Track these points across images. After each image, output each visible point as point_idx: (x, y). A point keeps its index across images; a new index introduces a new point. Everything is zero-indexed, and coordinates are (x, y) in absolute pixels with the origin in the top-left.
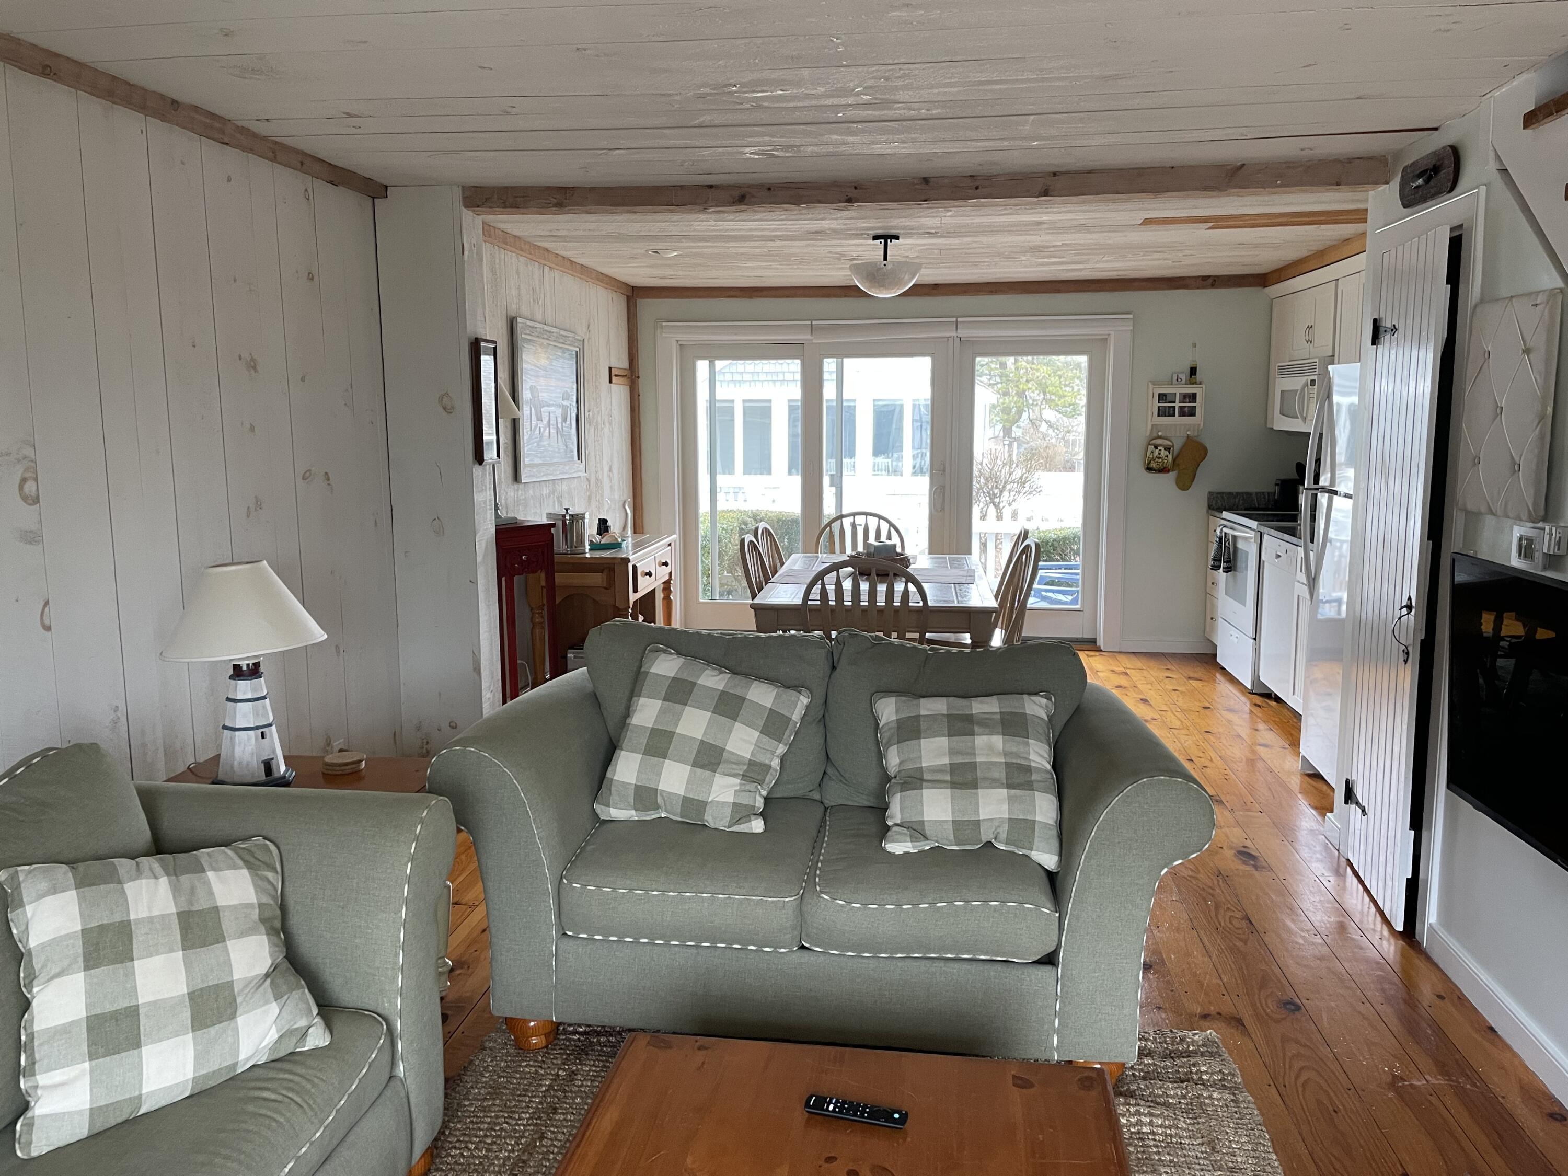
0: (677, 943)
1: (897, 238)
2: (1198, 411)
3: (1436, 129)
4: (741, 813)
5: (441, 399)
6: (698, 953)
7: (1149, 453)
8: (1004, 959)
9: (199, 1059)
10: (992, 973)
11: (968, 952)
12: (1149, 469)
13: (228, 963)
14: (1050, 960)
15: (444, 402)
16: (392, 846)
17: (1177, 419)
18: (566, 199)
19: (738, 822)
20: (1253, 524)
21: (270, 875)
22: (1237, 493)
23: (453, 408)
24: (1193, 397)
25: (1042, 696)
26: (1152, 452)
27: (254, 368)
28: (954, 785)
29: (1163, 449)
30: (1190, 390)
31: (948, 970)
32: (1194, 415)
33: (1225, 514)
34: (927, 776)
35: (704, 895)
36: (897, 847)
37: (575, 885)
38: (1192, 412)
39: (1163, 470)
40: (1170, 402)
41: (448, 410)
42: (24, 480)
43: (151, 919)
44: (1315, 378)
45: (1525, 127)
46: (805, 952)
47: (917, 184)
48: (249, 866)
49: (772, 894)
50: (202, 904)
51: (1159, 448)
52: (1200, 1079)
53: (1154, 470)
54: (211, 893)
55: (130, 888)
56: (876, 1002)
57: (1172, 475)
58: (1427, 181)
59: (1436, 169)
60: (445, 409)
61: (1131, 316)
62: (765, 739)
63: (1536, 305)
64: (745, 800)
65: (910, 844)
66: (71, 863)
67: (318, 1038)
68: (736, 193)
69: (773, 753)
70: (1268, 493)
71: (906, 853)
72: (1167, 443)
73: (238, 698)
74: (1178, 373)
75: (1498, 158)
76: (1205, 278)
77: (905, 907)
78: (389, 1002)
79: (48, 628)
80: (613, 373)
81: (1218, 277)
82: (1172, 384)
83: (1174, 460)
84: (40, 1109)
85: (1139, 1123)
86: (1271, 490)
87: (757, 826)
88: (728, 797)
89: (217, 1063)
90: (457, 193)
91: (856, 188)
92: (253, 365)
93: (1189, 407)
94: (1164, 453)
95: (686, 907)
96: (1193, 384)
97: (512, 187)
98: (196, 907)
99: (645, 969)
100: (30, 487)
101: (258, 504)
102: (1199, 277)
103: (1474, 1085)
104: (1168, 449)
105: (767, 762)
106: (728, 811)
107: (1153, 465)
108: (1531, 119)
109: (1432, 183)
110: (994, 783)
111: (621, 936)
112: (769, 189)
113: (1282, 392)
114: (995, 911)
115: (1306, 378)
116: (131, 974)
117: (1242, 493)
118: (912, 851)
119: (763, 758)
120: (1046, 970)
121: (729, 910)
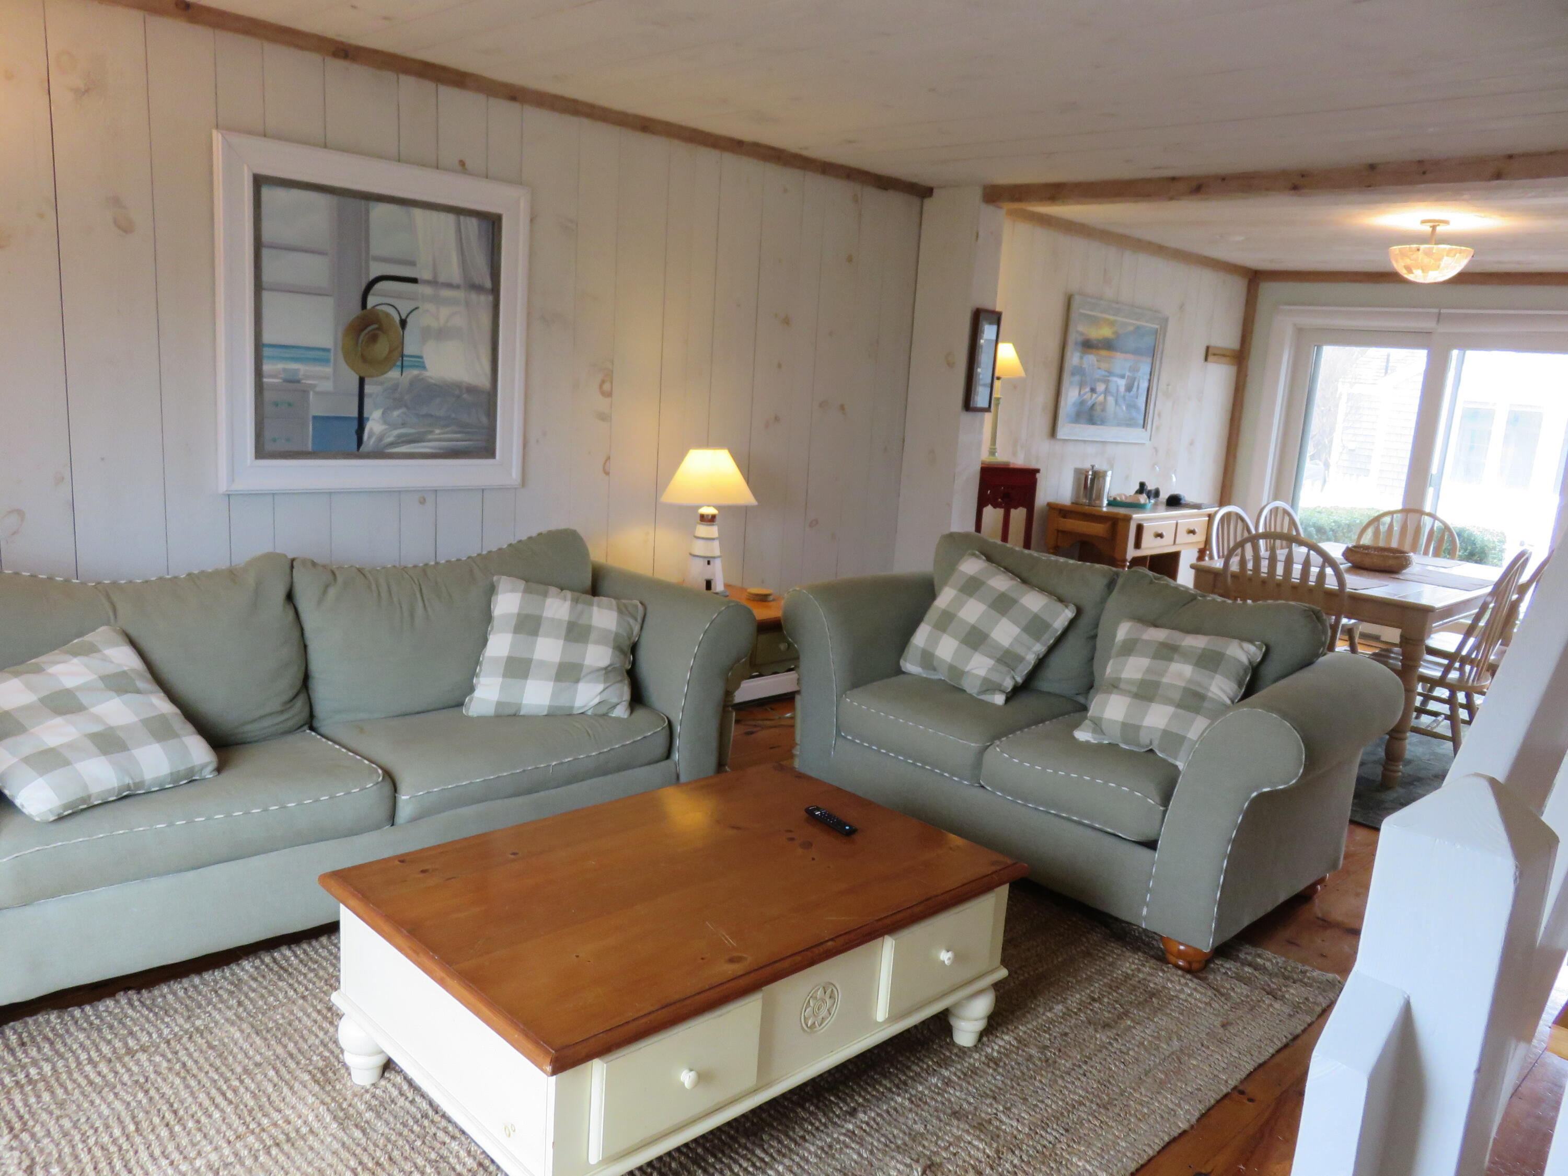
0: (911, 762)
4: (990, 686)
5: (947, 356)
6: (920, 772)
8: (1112, 831)
9: (554, 695)
10: (1104, 843)
11: (1088, 819)
13: (584, 655)
14: (1153, 845)
15: (948, 359)
18: (1058, 193)
19: (985, 692)
21: (632, 621)
23: (954, 364)
25: (1255, 645)
27: (788, 323)
28: (1136, 696)
31: (1075, 830)
34: (1122, 686)
36: (1083, 735)
37: (847, 700)
41: (951, 365)
42: (603, 382)
43: (553, 620)
46: (982, 790)
48: (620, 611)
49: (964, 738)
50: (583, 621)
52: (1283, 996)
54: (591, 617)
55: (549, 601)
60: (948, 364)
62: (1025, 636)
64: (996, 678)
65: (1090, 735)
66: (527, 581)
67: (621, 712)
69: (1029, 648)
71: (1088, 742)
73: (698, 536)
79: (607, 473)
80: (1211, 351)
84: (478, 693)
85: (1182, 991)
87: (999, 699)
88: (982, 672)
89: (563, 702)
90: (979, 192)
92: (787, 321)
98: (580, 622)
100: (607, 387)
101: (777, 419)
105: (1023, 654)
106: (978, 683)
110: (1168, 701)
111: (880, 747)
116: (534, 643)
118: (1093, 741)
119: (1020, 650)
120: (1145, 852)
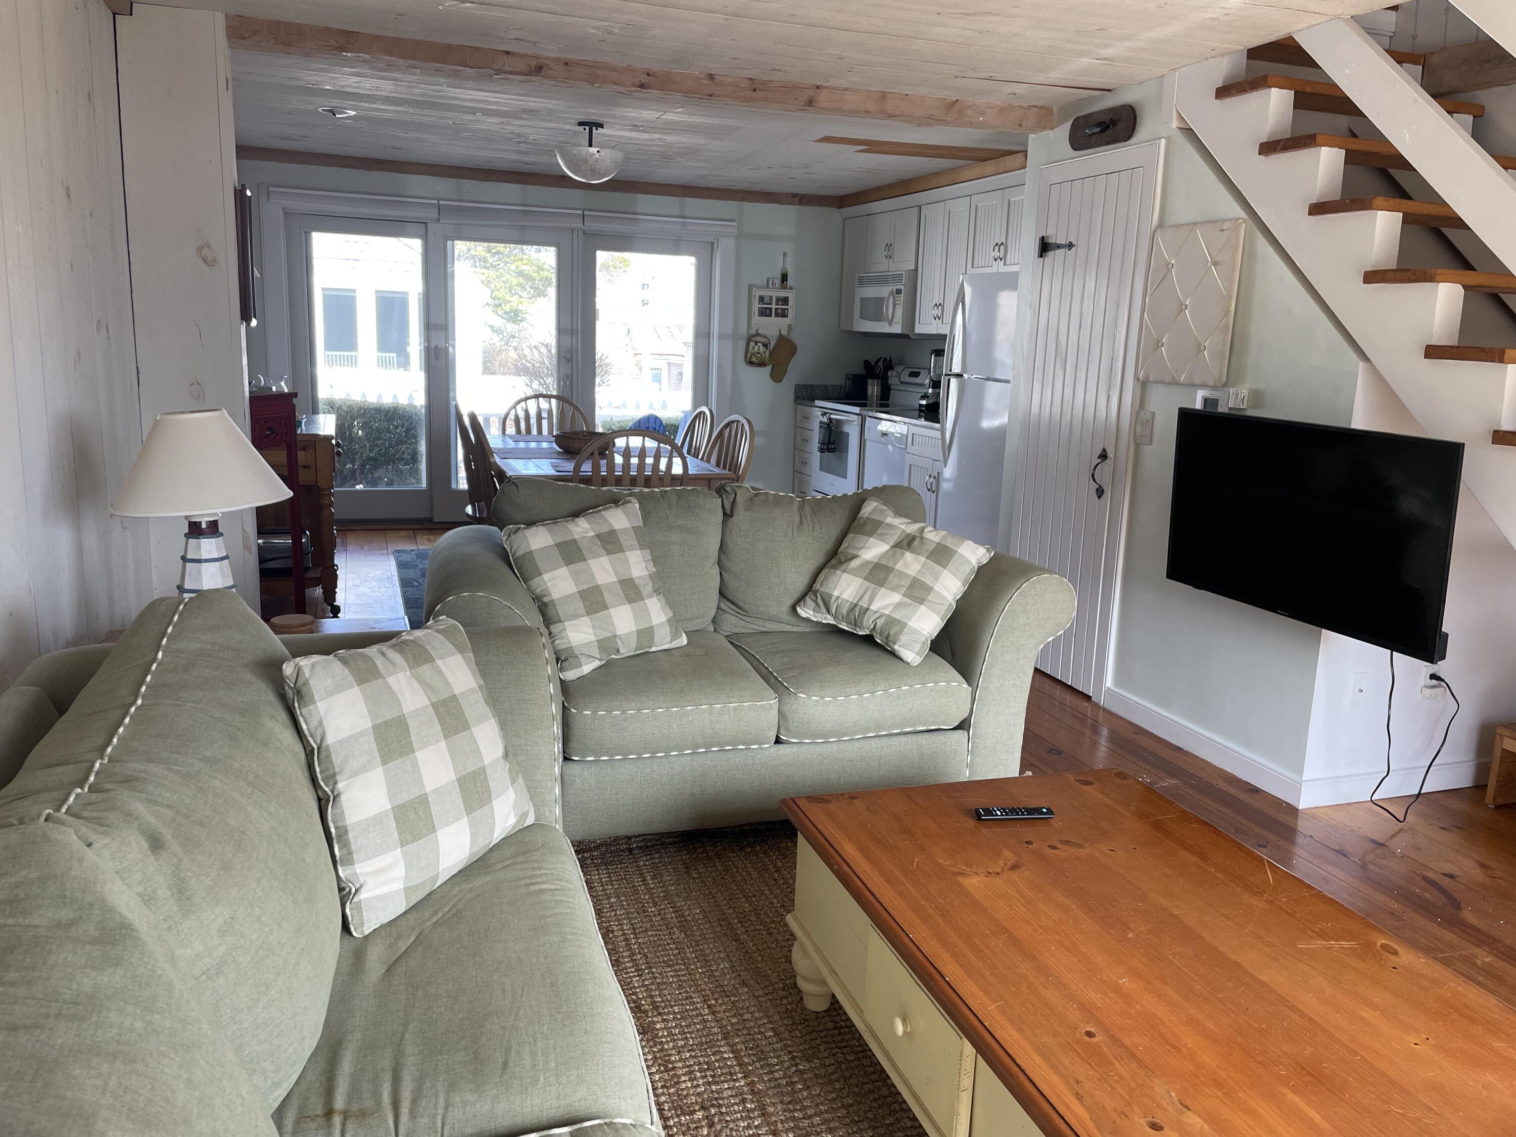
0: (677, 753)
1: (602, 126)
2: (791, 313)
3: (1109, 90)
5: (200, 250)
6: (693, 759)
7: (751, 348)
8: (937, 727)
10: (924, 741)
11: (910, 726)
12: (751, 363)
14: (963, 725)
15: (203, 253)
16: (532, 669)
17: (773, 319)
18: (349, 44)
20: (857, 410)
22: (818, 386)
23: (215, 260)
24: (785, 301)
26: (753, 348)
27: (69, 197)
29: (761, 346)
30: (783, 294)
31: (892, 743)
32: (786, 316)
33: (818, 403)
35: (704, 707)
37: (585, 712)
38: (784, 314)
39: (762, 364)
40: (766, 304)
41: (210, 262)
44: (902, 287)
45: (1217, 97)
46: (781, 745)
47: (703, 79)
49: (758, 700)
51: (759, 344)
53: (755, 364)
56: (840, 777)
57: (769, 368)
58: (1102, 131)
59: (1114, 123)
60: (205, 261)
61: (735, 224)
63: (1222, 230)
68: (533, 63)
70: (841, 386)
72: (763, 340)
73: (203, 557)
74: (773, 279)
75: (1181, 118)
76: (794, 195)
77: (865, 695)
78: (550, 811)
81: (804, 195)
82: (768, 288)
83: (771, 354)
86: (842, 383)
90: (221, 21)
91: (648, 75)
93: (781, 309)
94: (762, 349)
95: (690, 719)
96: (784, 289)
97: (285, 23)
99: (647, 780)
101: (79, 355)
102: (789, 194)
103: (1195, 781)
104: (765, 345)
107: (754, 360)
108: (1223, 92)
109: (1107, 132)
111: (625, 754)
112: (566, 64)
113: (862, 299)
114: (931, 690)
115: (891, 287)
117: (822, 386)
120: (961, 735)
121: (727, 717)
